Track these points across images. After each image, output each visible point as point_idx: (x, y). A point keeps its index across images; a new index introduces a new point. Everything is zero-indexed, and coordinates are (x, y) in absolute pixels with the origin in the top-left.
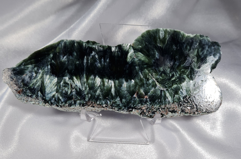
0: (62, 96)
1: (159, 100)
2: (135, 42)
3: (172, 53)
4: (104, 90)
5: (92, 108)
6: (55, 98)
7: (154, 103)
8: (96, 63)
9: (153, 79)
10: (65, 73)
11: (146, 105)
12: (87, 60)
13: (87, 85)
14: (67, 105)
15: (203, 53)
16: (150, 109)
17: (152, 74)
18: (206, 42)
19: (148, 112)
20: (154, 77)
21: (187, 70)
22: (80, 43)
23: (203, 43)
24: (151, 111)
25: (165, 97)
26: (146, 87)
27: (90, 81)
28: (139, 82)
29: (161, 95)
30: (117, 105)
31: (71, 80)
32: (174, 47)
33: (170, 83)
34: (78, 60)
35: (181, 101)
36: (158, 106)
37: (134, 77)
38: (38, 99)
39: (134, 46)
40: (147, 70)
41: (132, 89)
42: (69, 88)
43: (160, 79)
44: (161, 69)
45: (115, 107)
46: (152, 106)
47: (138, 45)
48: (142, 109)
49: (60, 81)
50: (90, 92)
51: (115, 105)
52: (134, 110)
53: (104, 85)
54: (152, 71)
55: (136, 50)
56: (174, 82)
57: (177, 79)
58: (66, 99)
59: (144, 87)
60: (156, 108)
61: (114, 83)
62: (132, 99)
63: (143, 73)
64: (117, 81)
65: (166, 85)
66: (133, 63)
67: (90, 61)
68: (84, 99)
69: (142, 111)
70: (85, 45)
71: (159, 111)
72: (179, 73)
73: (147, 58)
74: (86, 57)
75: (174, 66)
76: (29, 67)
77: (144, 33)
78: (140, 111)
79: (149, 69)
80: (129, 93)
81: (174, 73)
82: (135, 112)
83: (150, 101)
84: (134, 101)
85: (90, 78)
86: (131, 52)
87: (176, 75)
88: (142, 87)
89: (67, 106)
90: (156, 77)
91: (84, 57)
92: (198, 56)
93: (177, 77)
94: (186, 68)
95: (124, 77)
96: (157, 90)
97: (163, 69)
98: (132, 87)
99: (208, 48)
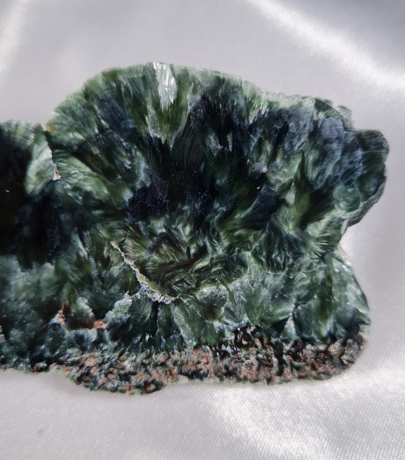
1: (147, 337)
2: (58, 118)
3: (202, 166)
7: (126, 346)
9: (126, 260)
11: (98, 354)
15: (322, 173)
16: (111, 366)
17: (121, 245)
18: (338, 131)
19: (106, 375)
20: (131, 254)
21: (255, 232)
23: (326, 133)
24: (115, 371)
25: (170, 327)
26: (98, 288)
28: (74, 271)
29: (155, 317)
32: (213, 142)
33: (190, 278)
35: (225, 343)
36: (143, 355)
37: (54, 254)
39: (54, 133)
40: (103, 226)
41: (45, 296)
43: (154, 262)
44: (159, 227)
46: (121, 355)
47: (69, 131)
54: (121, 232)
55: (59, 149)
56: (204, 276)
57: (216, 265)
59: (90, 290)
60: (134, 361)
62: (45, 331)
63: (88, 240)
65: (176, 284)
66: (49, 195)
69: (83, 370)
71: (146, 371)
72: (226, 243)
73: (104, 182)
75: (208, 216)
77: (93, 83)
78: (75, 372)
79: (113, 224)
80: (36, 309)
81: (208, 244)
83: (114, 338)
84: (53, 335)
86: (43, 155)
87: (215, 250)
88: (83, 290)
90: (137, 255)
92: (302, 183)
93: (219, 257)
94: (252, 224)
95: (13, 252)
96: (138, 301)
97: (165, 227)
98: (48, 288)
99: (343, 154)
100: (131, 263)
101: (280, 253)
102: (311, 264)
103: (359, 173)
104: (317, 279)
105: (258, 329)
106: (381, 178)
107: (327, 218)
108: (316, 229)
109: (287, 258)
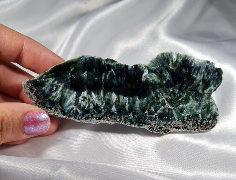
0: (80, 110)
1: (167, 117)
2: (150, 63)
3: (181, 76)
4: (119, 106)
5: (107, 121)
6: (73, 111)
7: (162, 120)
8: (113, 80)
9: (163, 98)
10: (84, 88)
11: (155, 122)
12: (105, 77)
13: (104, 100)
14: (84, 117)
15: (208, 78)
16: (157, 125)
17: (162, 94)
18: (212, 68)
19: (156, 127)
20: (164, 96)
21: (192, 92)
22: (99, 61)
23: (209, 68)
24: (158, 126)
25: (172, 115)
26: (156, 105)
27: (107, 97)
28: (151, 100)
29: (169, 112)
30: (130, 120)
31: (89, 95)
32: (184, 70)
33: (177, 103)
34: (97, 77)
35: (185, 119)
36: (165, 122)
37: (147, 96)
38: (57, 111)
39: (149, 67)
40: (158, 89)
41: (144, 106)
42: (87, 102)
43: (169, 98)
45: (128, 121)
46: (160, 122)
47: (152, 66)
48: (151, 125)
49: (79, 95)
50: (106, 107)
51: (128, 120)
52: (144, 125)
53: (119, 101)
54: (162, 91)
55: (150, 71)
56: (181, 102)
57: (183, 100)
58: (83, 112)
59: (154, 105)
60: (163, 124)
61: (129, 100)
62: (143, 115)
64: (131, 99)
65: (174, 104)
66: (147, 81)
67: (108, 78)
68: (101, 113)
69: (151, 126)
70: (105, 62)
71: (166, 127)
72: (186, 94)
73: (159, 79)
74: (104, 74)
75: (182, 88)
76: (49, 80)
77: (158, 56)
78: (149, 126)
79: (161, 89)
80: (141, 110)
81: (182, 94)
82: (145, 126)
83: (159, 118)
84: (144, 117)
85: (107, 94)
86: (146, 73)
87: (183, 96)
89: (84, 119)
90: (166, 97)
91: (103, 74)
92: (203, 80)
93: (184, 98)
94: (192, 90)
95: (137, 95)
96: (165, 108)
97: (172, 90)
98: (145, 104)
99: (213, 73)
100: (164, 99)
101: (198, 97)
102: (205, 100)
103: (216, 78)
104: (206, 104)
105: (192, 116)
106: (221, 79)
107: (209, 89)
108: (206, 91)
109: (200, 98)
